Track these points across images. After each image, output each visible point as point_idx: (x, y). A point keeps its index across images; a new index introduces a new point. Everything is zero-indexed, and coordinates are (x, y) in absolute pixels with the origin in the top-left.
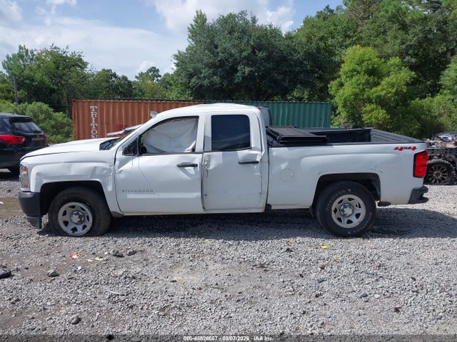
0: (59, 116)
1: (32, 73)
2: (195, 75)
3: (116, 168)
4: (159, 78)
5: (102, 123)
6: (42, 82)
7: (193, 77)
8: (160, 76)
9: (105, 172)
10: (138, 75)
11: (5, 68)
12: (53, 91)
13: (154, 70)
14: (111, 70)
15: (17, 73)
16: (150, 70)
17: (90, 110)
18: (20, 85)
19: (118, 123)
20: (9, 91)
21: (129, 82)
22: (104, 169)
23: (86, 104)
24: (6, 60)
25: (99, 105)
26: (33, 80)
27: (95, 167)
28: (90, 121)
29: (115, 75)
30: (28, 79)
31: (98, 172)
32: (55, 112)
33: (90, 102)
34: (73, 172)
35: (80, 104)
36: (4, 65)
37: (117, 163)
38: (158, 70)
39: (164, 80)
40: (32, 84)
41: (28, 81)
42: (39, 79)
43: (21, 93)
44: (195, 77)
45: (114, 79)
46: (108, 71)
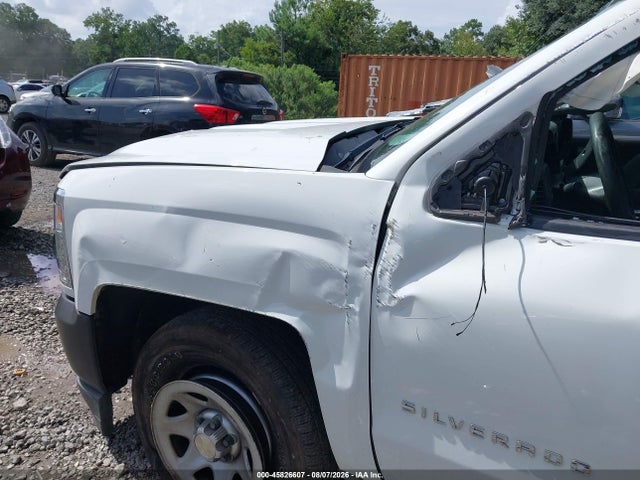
0: (327, 87)
1: (304, 27)
2: (561, 15)
3: (384, 281)
4: (480, 38)
5: (385, 98)
6: (315, 40)
7: (556, 19)
8: (482, 34)
9: (327, 286)
10: (448, 33)
11: (272, 21)
12: (327, 53)
13: (474, 25)
14: (410, 22)
15: (285, 27)
16: (468, 25)
17: (368, 73)
18: (289, 44)
19: (411, 98)
20: (273, 52)
21: (436, 41)
22: (323, 272)
23: (363, 61)
24: (274, 9)
25: (383, 63)
26: (304, 38)
27: (286, 257)
28: (366, 93)
29: (415, 31)
30: (298, 35)
31: (296, 280)
32: (322, 80)
33: (369, 58)
34: (193, 264)
35: (353, 61)
36: (271, 15)
37: (392, 250)
38: (480, 25)
39: (490, 36)
40: (302, 43)
41: (297, 39)
42: (312, 36)
43: (286, 55)
44: (560, 19)
45: (413, 37)
46: (406, 23)
